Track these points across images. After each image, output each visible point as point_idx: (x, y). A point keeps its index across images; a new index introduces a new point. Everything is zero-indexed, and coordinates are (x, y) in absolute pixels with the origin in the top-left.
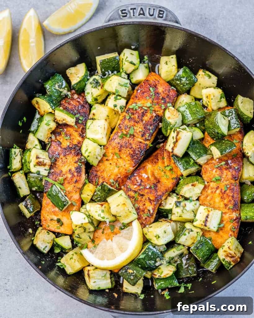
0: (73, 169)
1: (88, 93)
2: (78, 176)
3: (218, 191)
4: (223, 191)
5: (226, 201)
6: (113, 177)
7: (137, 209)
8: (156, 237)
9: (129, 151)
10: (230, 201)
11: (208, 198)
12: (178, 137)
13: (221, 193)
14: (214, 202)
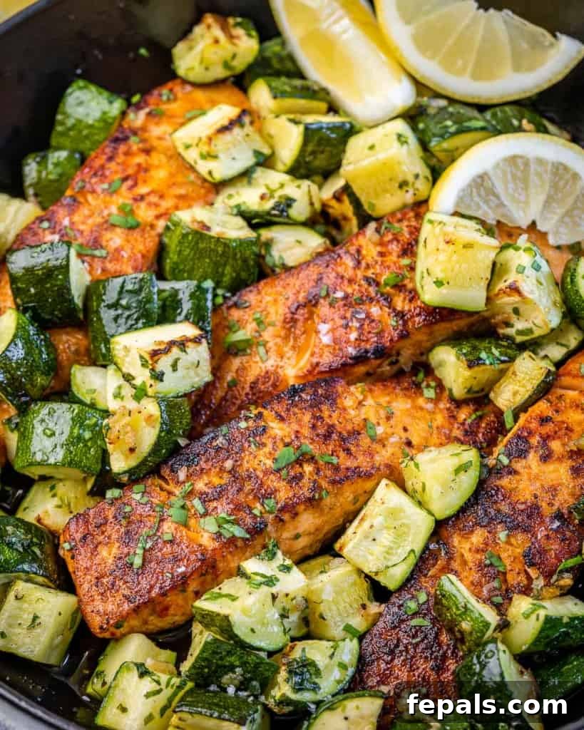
0: (533, 458)
1: (343, 666)
2: (531, 433)
3: (143, 190)
4: (130, 183)
5: (140, 159)
6: (421, 401)
7: (409, 250)
8: (406, 142)
9: (330, 416)
10: (127, 154)
11: (182, 191)
12: (162, 347)
13: (140, 182)
14: (172, 175)
